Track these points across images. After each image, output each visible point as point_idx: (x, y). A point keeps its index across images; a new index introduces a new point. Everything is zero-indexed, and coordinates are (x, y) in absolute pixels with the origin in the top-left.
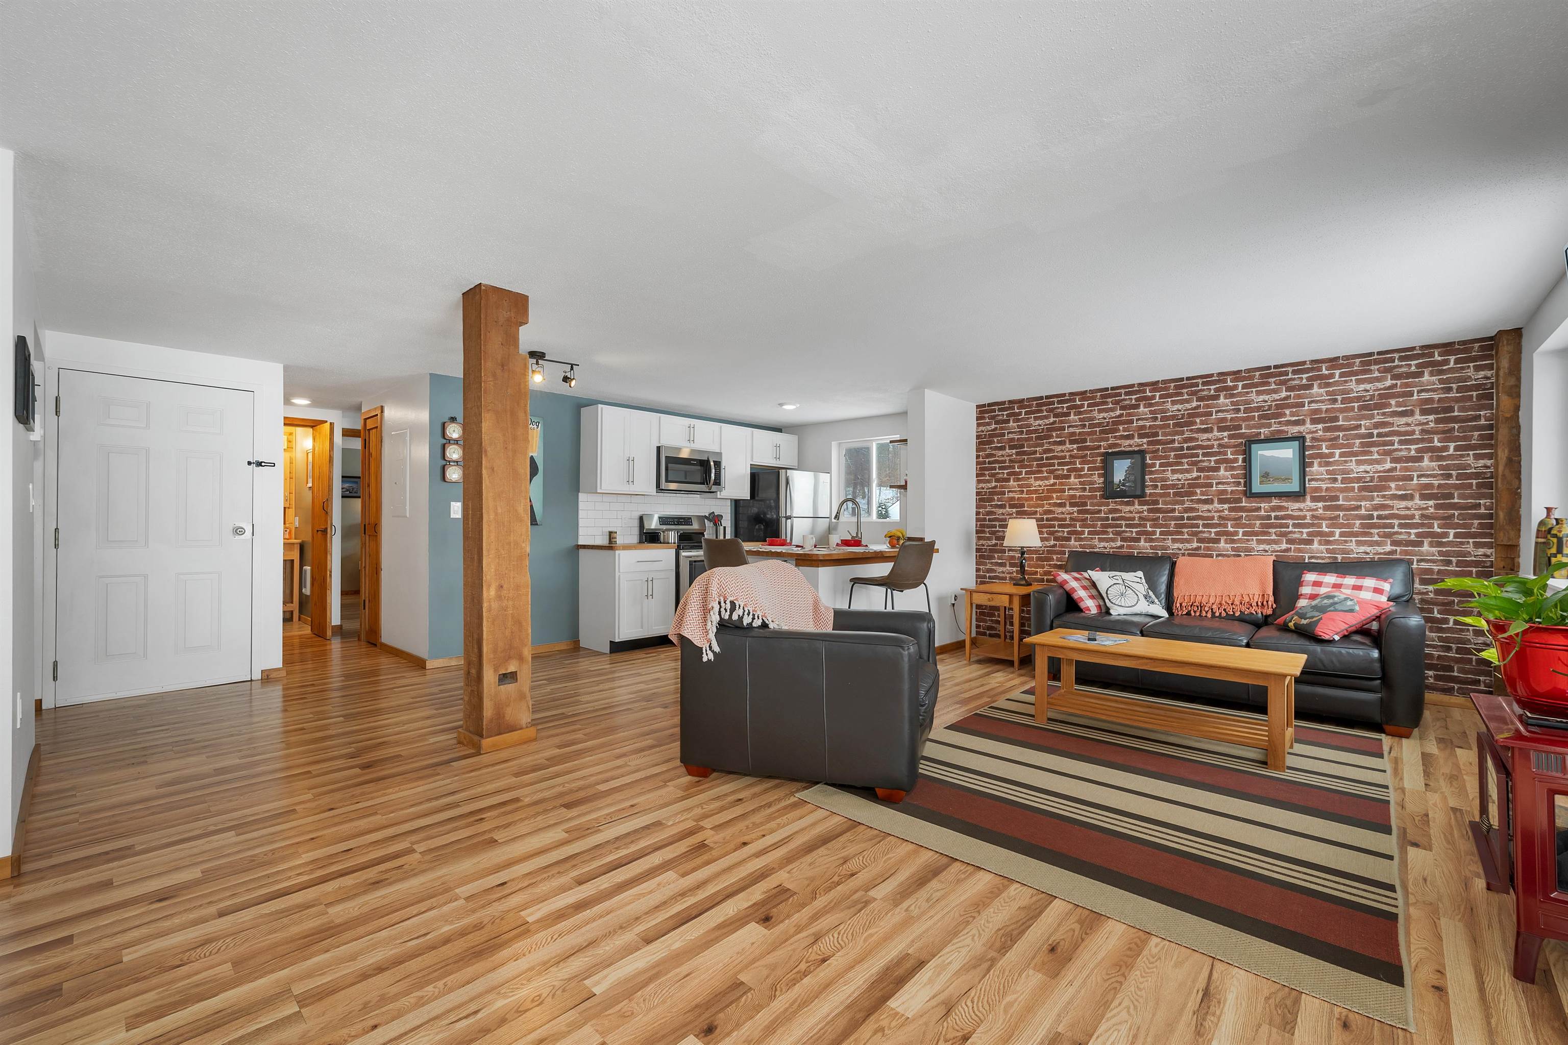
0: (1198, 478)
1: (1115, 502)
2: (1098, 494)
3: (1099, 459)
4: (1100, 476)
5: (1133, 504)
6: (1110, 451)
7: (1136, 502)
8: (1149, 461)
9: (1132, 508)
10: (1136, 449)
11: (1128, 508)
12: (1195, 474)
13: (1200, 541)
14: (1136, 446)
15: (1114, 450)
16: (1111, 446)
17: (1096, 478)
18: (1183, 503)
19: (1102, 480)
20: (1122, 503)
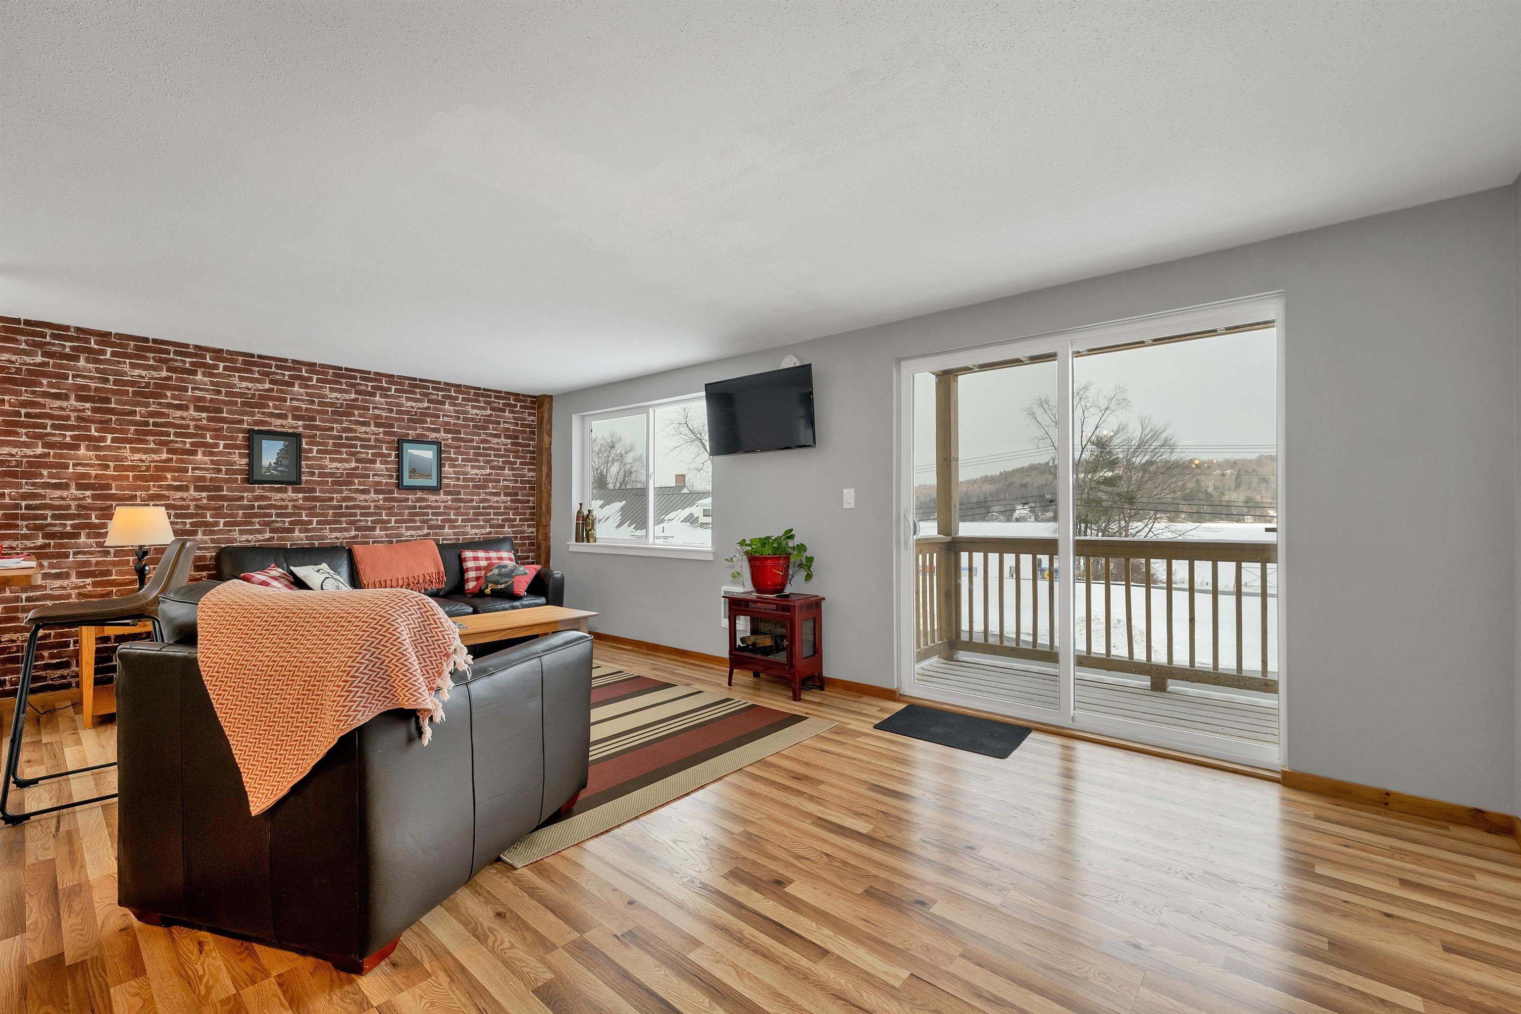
0: (356, 468)
1: (263, 488)
2: (239, 477)
3: (241, 435)
4: (241, 456)
5: (286, 491)
6: (256, 428)
7: (290, 488)
8: (304, 446)
9: (284, 496)
10: (290, 431)
11: (279, 496)
12: (353, 465)
13: (358, 529)
14: (289, 428)
15: (261, 428)
16: (257, 423)
17: (236, 458)
18: (341, 492)
19: (245, 461)
20: (272, 490)
